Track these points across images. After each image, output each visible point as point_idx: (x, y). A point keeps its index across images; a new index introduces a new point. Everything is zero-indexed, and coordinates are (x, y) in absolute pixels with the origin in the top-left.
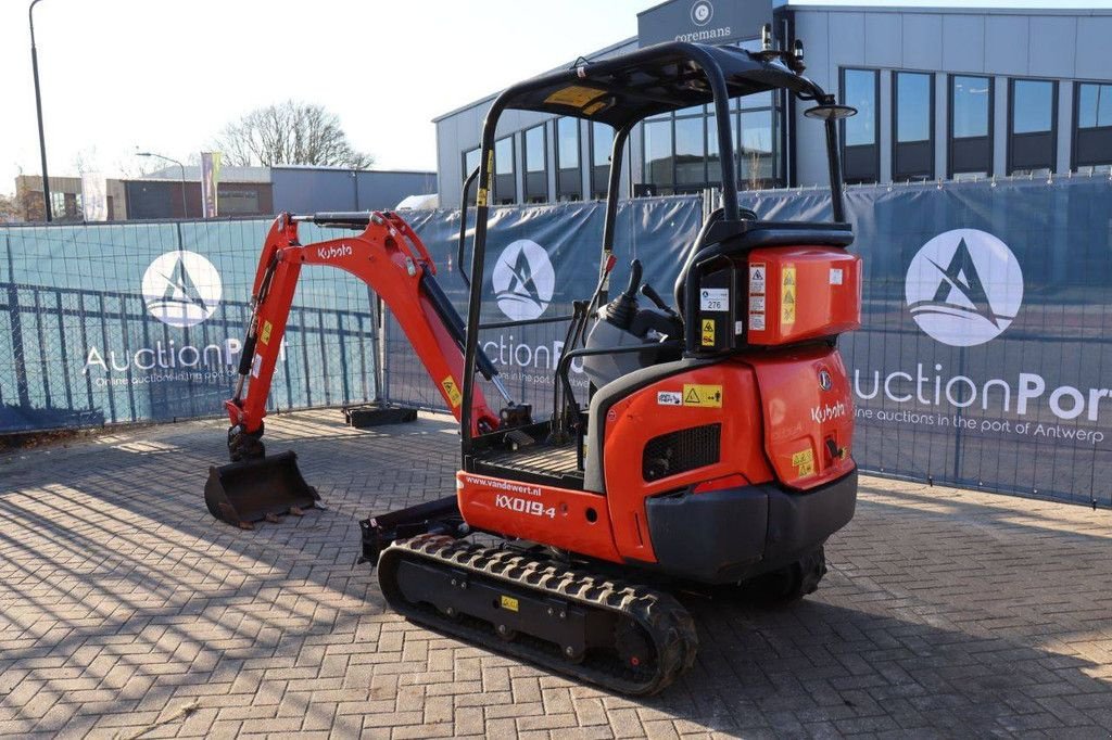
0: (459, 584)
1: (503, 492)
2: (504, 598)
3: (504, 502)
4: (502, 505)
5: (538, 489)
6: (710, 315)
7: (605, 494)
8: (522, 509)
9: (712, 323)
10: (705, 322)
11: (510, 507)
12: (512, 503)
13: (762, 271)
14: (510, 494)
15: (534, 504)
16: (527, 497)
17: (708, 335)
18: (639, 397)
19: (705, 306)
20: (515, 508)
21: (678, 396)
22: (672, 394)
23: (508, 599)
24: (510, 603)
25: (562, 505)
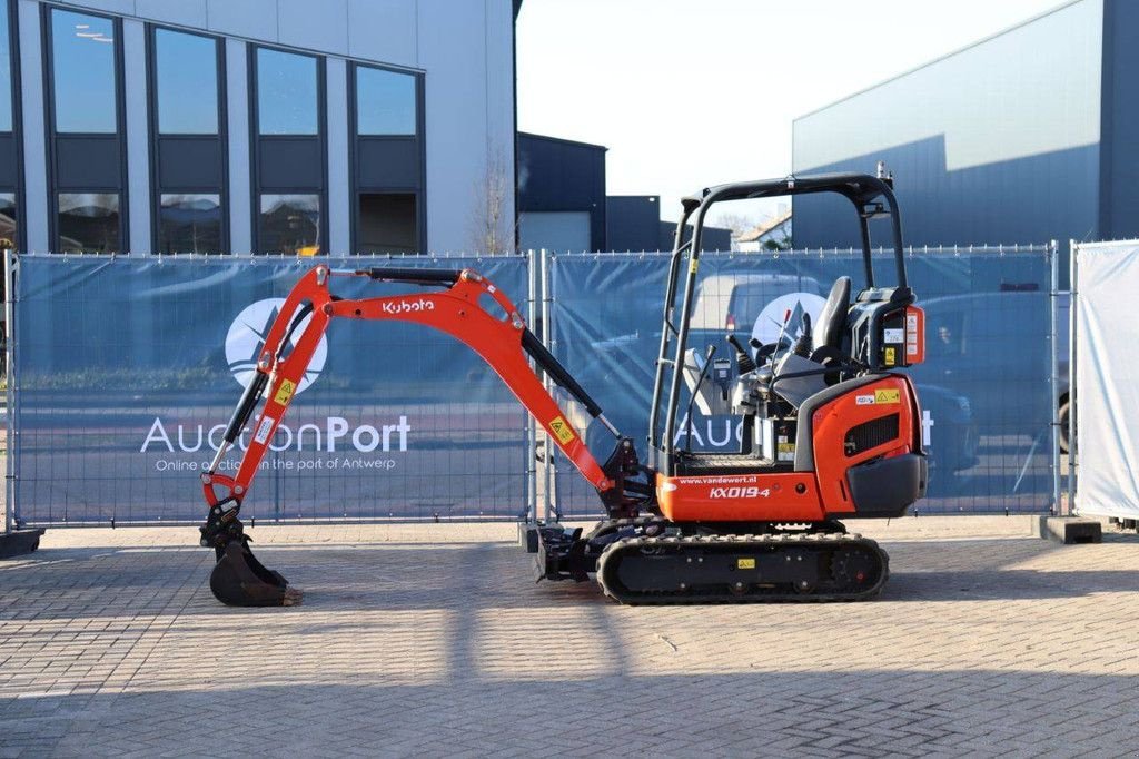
0: (695, 560)
1: (716, 486)
2: (740, 562)
3: (719, 493)
4: (716, 496)
5: (754, 478)
6: (890, 345)
7: (814, 472)
8: (737, 495)
9: (893, 350)
10: (888, 350)
11: (724, 496)
12: (727, 493)
13: (915, 318)
14: (724, 486)
15: (750, 489)
16: (741, 485)
17: (890, 357)
18: (841, 401)
19: (887, 340)
20: (730, 496)
21: (872, 398)
22: (867, 397)
23: (745, 561)
24: (747, 563)
25: (774, 486)
